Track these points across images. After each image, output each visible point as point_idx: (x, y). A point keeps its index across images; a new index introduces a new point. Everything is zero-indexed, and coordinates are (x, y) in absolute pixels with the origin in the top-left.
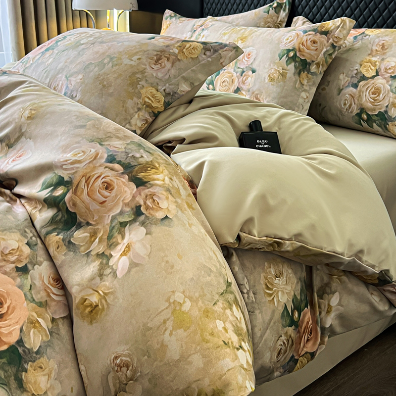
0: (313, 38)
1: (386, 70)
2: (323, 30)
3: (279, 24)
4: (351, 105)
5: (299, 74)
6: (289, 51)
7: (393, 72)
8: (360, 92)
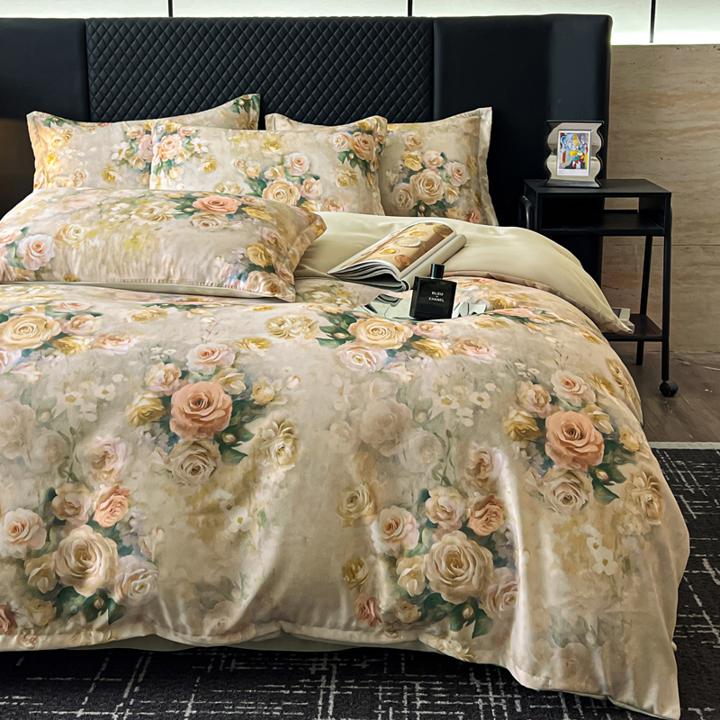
0: (363, 138)
1: (431, 162)
2: (367, 129)
3: (252, 124)
4: (407, 199)
5: (366, 175)
6: (347, 153)
7: (438, 164)
8: (414, 185)
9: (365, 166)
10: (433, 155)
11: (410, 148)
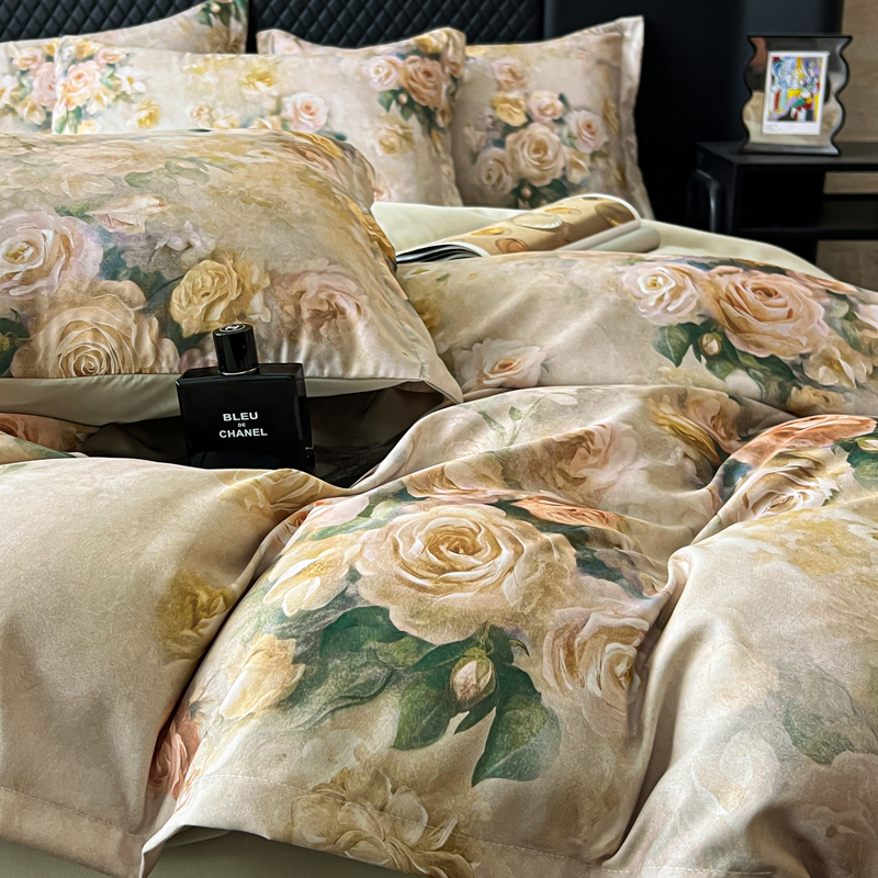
0: (423, 67)
1: (542, 111)
2: (430, 50)
3: (235, 46)
4: (500, 178)
5: (430, 132)
6: (395, 93)
7: (554, 114)
8: (513, 152)
9: (428, 116)
10: (545, 98)
11: (505, 86)
